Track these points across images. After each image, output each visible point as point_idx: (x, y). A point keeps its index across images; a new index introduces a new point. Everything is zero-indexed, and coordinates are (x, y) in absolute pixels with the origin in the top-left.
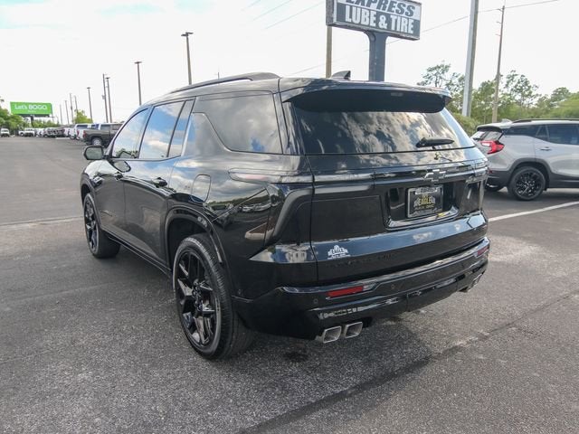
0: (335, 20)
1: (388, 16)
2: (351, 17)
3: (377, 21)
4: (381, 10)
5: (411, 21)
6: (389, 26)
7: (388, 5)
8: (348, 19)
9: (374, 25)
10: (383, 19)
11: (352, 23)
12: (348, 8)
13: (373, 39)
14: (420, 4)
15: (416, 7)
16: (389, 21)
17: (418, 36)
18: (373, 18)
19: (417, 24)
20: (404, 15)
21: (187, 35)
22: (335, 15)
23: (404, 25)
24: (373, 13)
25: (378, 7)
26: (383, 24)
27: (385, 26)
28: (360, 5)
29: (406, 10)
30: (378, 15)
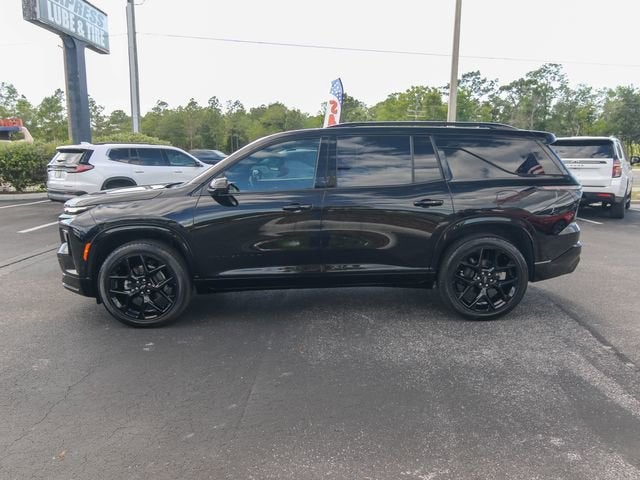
0: (38, 17)
1: (84, 22)
2: (53, 16)
3: (76, 26)
4: (77, 14)
5: (102, 33)
6: (86, 34)
7: (83, 10)
8: (50, 18)
9: (73, 30)
10: (80, 25)
11: (54, 23)
12: (49, 4)
13: (71, 46)
14: (106, 15)
15: (104, 18)
16: (85, 28)
17: (108, 50)
18: (72, 22)
19: (106, 37)
20: (96, 24)
22: (38, 11)
23: (97, 36)
24: (72, 16)
25: (75, 11)
26: (81, 33)
28: (59, 3)
29: (97, 20)
30: (76, 19)
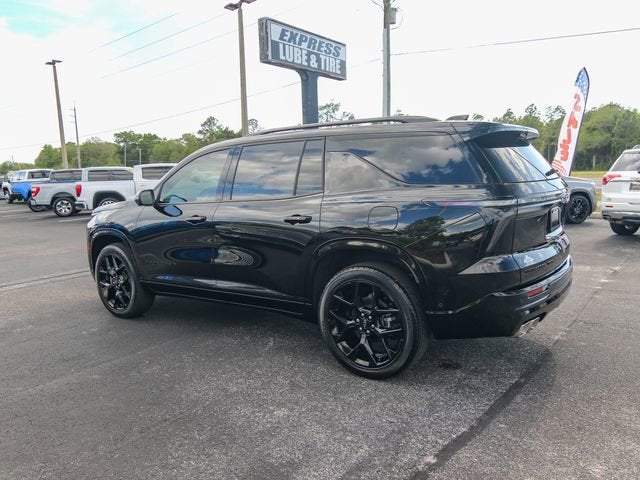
0: (270, 58)
1: (317, 55)
2: (284, 55)
3: (308, 60)
4: (311, 50)
5: (338, 62)
6: (319, 66)
7: (317, 45)
8: (282, 57)
9: (306, 64)
10: (313, 58)
11: (286, 61)
12: (281, 46)
13: (305, 78)
14: (344, 45)
15: (342, 48)
16: (319, 60)
17: (345, 76)
18: (305, 58)
19: (343, 65)
20: (331, 55)
21: (53, 63)
22: (270, 53)
23: (332, 65)
24: (305, 52)
25: (309, 47)
26: (314, 64)
27: (316, 65)
28: (291, 44)
29: (333, 51)
30: (309, 54)
